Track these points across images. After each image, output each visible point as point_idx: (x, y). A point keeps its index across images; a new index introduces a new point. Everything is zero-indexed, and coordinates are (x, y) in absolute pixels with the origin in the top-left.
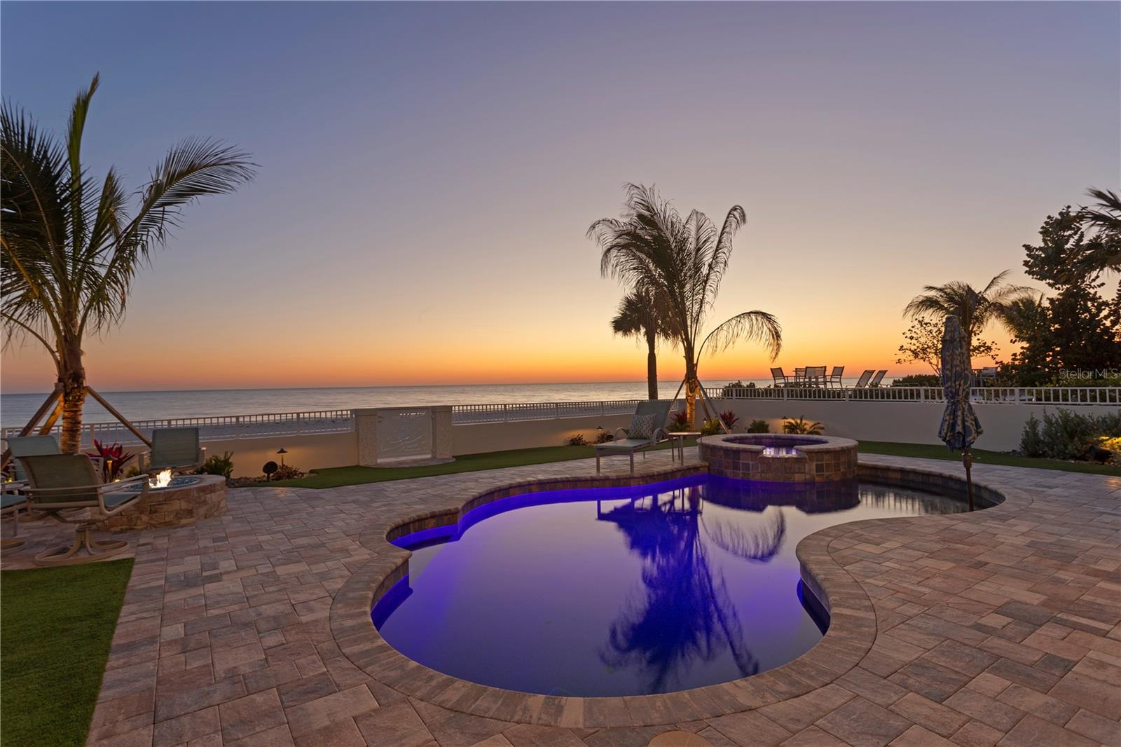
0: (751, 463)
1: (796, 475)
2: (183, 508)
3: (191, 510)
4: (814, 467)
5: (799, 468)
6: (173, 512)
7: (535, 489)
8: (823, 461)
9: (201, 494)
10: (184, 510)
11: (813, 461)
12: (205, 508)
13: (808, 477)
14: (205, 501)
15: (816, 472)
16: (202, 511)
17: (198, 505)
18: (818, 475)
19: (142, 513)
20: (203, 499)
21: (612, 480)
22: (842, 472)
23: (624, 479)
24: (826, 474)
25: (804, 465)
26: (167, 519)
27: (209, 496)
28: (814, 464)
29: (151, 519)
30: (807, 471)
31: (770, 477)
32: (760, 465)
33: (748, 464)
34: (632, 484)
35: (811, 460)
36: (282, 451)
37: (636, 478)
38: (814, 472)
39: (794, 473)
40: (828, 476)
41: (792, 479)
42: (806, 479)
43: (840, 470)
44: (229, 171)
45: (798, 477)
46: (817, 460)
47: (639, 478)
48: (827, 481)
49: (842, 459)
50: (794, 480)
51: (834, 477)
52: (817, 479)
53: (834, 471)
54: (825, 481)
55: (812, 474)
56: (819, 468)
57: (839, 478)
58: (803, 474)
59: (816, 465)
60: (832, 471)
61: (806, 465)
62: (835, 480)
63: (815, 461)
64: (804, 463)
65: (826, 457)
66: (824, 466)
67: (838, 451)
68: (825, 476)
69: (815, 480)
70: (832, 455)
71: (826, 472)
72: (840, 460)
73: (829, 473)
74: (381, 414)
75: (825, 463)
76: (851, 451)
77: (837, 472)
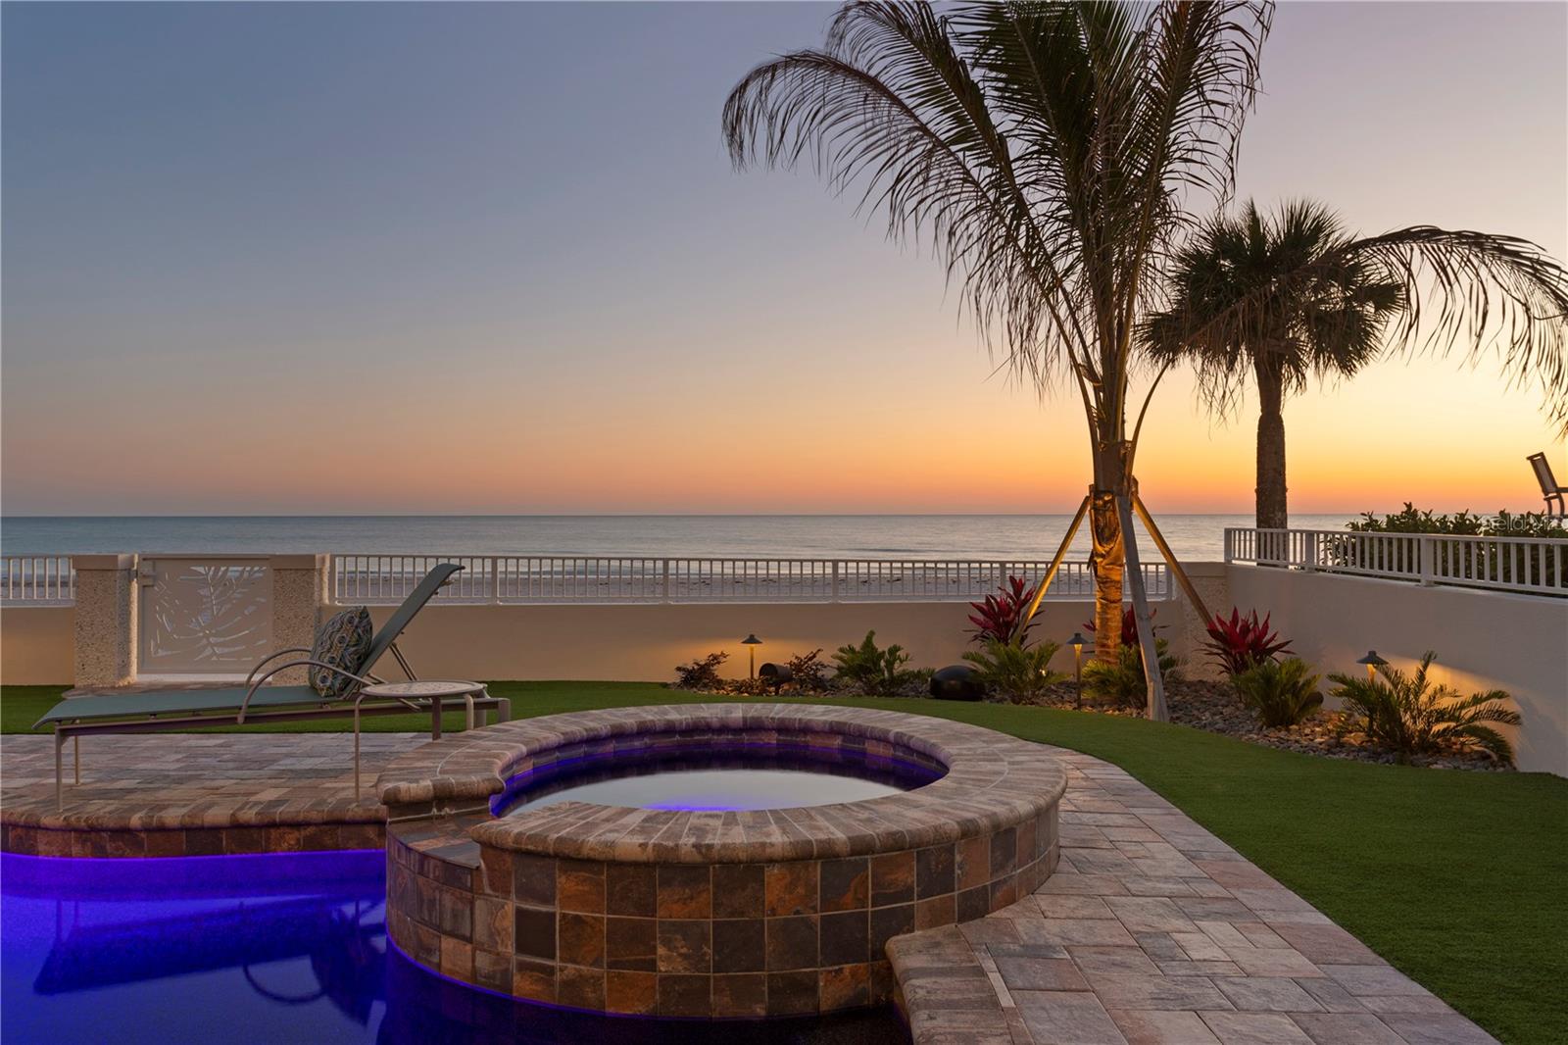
1: (445, 943)
4: (509, 923)
5: (455, 915)
8: (552, 900)
11: (507, 893)
13: (483, 961)
15: (521, 948)
18: (523, 967)
24: (565, 969)
25: (472, 904)
28: (511, 906)
30: (481, 933)
34: (42, 847)
35: (501, 887)
38: (510, 949)
39: (440, 929)
40: (568, 984)
41: (436, 959)
45: (450, 957)
46: (525, 892)
48: (565, 1002)
49: (671, 907)
50: (439, 965)
51: (605, 993)
52: (523, 986)
53: (610, 966)
54: (557, 1003)
55: (498, 954)
56: (533, 934)
57: (640, 1009)
58: (469, 947)
59: (520, 914)
60: (596, 963)
61: (479, 904)
62: (610, 1010)
63: (513, 896)
64: (469, 895)
65: (565, 883)
66: (557, 928)
67: (636, 864)
68: (558, 977)
69: (511, 990)
70: (604, 877)
71: (562, 960)
72: (653, 913)
73: (582, 967)
74: (147, 569)
75: (564, 916)
76: (773, 873)
77: (632, 972)
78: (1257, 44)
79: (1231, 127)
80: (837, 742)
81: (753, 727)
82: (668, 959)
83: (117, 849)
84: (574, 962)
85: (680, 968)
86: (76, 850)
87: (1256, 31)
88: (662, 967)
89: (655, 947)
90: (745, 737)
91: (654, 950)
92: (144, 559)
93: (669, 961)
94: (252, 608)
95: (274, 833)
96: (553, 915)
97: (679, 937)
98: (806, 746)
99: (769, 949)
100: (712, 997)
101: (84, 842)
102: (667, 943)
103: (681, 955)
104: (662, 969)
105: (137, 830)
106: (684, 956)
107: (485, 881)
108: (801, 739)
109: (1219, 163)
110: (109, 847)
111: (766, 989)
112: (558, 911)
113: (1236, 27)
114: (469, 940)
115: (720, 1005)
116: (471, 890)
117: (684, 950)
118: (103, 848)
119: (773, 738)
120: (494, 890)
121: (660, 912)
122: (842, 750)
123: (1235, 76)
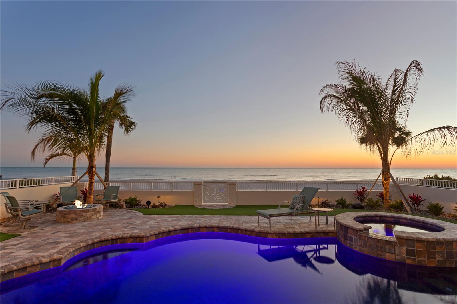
0: (354, 237)
1: (386, 254)
2: (74, 217)
3: (76, 218)
4: (405, 251)
5: (389, 249)
6: (70, 218)
7: (216, 230)
8: (414, 247)
9: (82, 213)
10: (74, 218)
11: (404, 246)
12: (83, 218)
13: (398, 257)
14: (83, 215)
15: (407, 255)
16: (82, 219)
17: (80, 217)
18: (408, 258)
19: (62, 217)
20: (82, 214)
21: (257, 232)
22: (438, 261)
23: (263, 233)
24: (417, 259)
26: (68, 221)
27: (85, 214)
28: (405, 248)
29: (64, 220)
30: (397, 252)
31: (365, 250)
32: (359, 239)
33: (352, 237)
36: (159, 197)
37: (270, 233)
38: (405, 255)
39: (385, 252)
40: (419, 261)
41: (384, 257)
42: (396, 259)
43: (435, 258)
44: (130, 94)
45: (388, 256)
46: (408, 246)
47: (273, 234)
48: (418, 264)
49: (438, 249)
50: (385, 258)
51: (427, 262)
52: (408, 261)
53: (428, 258)
54: (416, 264)
55: (402, 256)
56: (410, 253)
57: (434, 265)
58: (394, 255)
59: (407, 249)
60: (425, 257)
61: (396, 248)
62: (428, 265)
63: (405, 246)
64: (394, 246)
65: (417, 244)
66: (416, 252)
67: (432, 242)
68: (416, 260)
69: (405, 262)
70: (426, 244)
71: (417, 257)
72: (435, 250)
73: (422, 258)
74: (205, 184)
75: (417, 250)
76: (454, 243)
77: (432, 259)
78: (414, 95)
79: (407, 109)
80: (393, 219)
81: (375, 216)
82: (438, 257)
83: (283, 237)
84: (420, 257)
85: (441, 259)
86: (275, 237)
87: (414, 93)
88: (437, 258)
89: (436, 255)
90: (373, 218)
91: (436, 256)
92: (205, 182)
93: (438, 258)
94: (223, 191)
95: (307, 234)
96: (415, 250)
97: (440, 253)
98: (385, 219)
99: (454, 256)
100: (446, 263)
101: (277, 236)
102: (438, 255)
103: (440, 256)
104: (438, 259)
105: (286, 234)
106: (441, 257)
107: (398, 244)
108: (384, 218)
109: (405, 115)
110: (281, 237)
111: (454, 262)
112: (416, 249)
113: (410, 92)
114: (394, 254)
115: (447, 265)
116: (394, 245)
117: (441, 256)
118: (280, 237)
119: (378, 218)
120: (399, 245)
121: (437, 249)
122: (394, 220)
123: (409, 100)
